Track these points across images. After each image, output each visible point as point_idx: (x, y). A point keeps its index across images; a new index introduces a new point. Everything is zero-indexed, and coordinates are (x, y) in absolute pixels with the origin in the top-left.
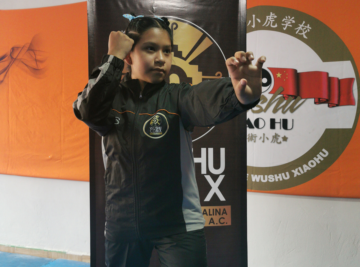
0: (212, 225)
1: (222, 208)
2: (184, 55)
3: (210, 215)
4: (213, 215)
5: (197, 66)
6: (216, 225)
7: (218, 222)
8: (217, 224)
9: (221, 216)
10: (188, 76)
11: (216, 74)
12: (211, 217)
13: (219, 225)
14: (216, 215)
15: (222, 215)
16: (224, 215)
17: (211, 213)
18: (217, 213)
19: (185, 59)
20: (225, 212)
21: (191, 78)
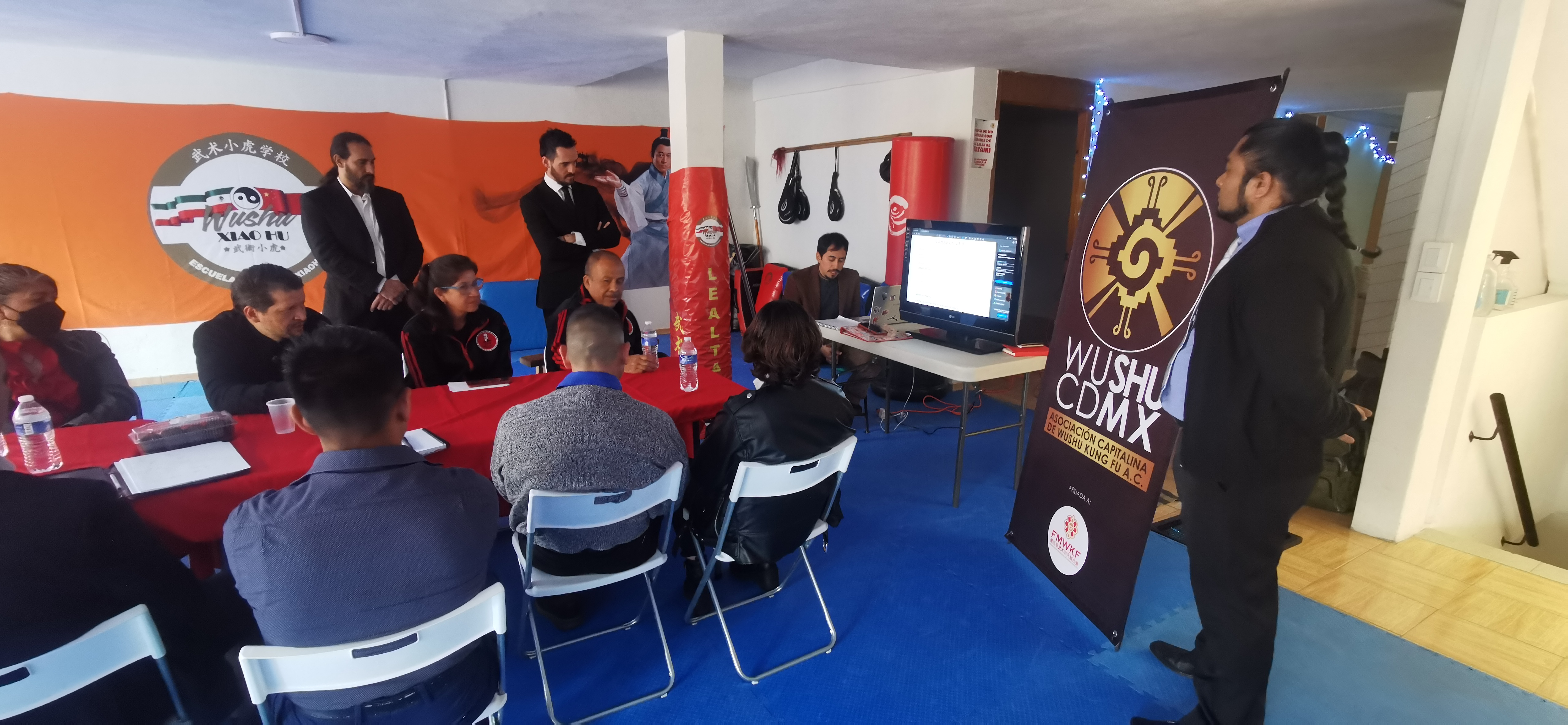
0: (1125, 478)
1: (1144, 460)
2: (1163, 225)
3: (1128, 463)
4: (1131, 465)
5: (1172, 241)
6: (1128, 480)
7: (1133, 479)
8: (1131, 480)
9: (1138, 472)
10: (1160, 255)
11: (1193, 256)
12: (1128, 466)
13: (1132, 482)
14: (1133, 466)
15: (1140, 471)
16: (1143, 472)
17: (1130, 462)
18: (1135, 464)
19: (1163, 230)
20: (1144, 468)
21: (1162, 259)
